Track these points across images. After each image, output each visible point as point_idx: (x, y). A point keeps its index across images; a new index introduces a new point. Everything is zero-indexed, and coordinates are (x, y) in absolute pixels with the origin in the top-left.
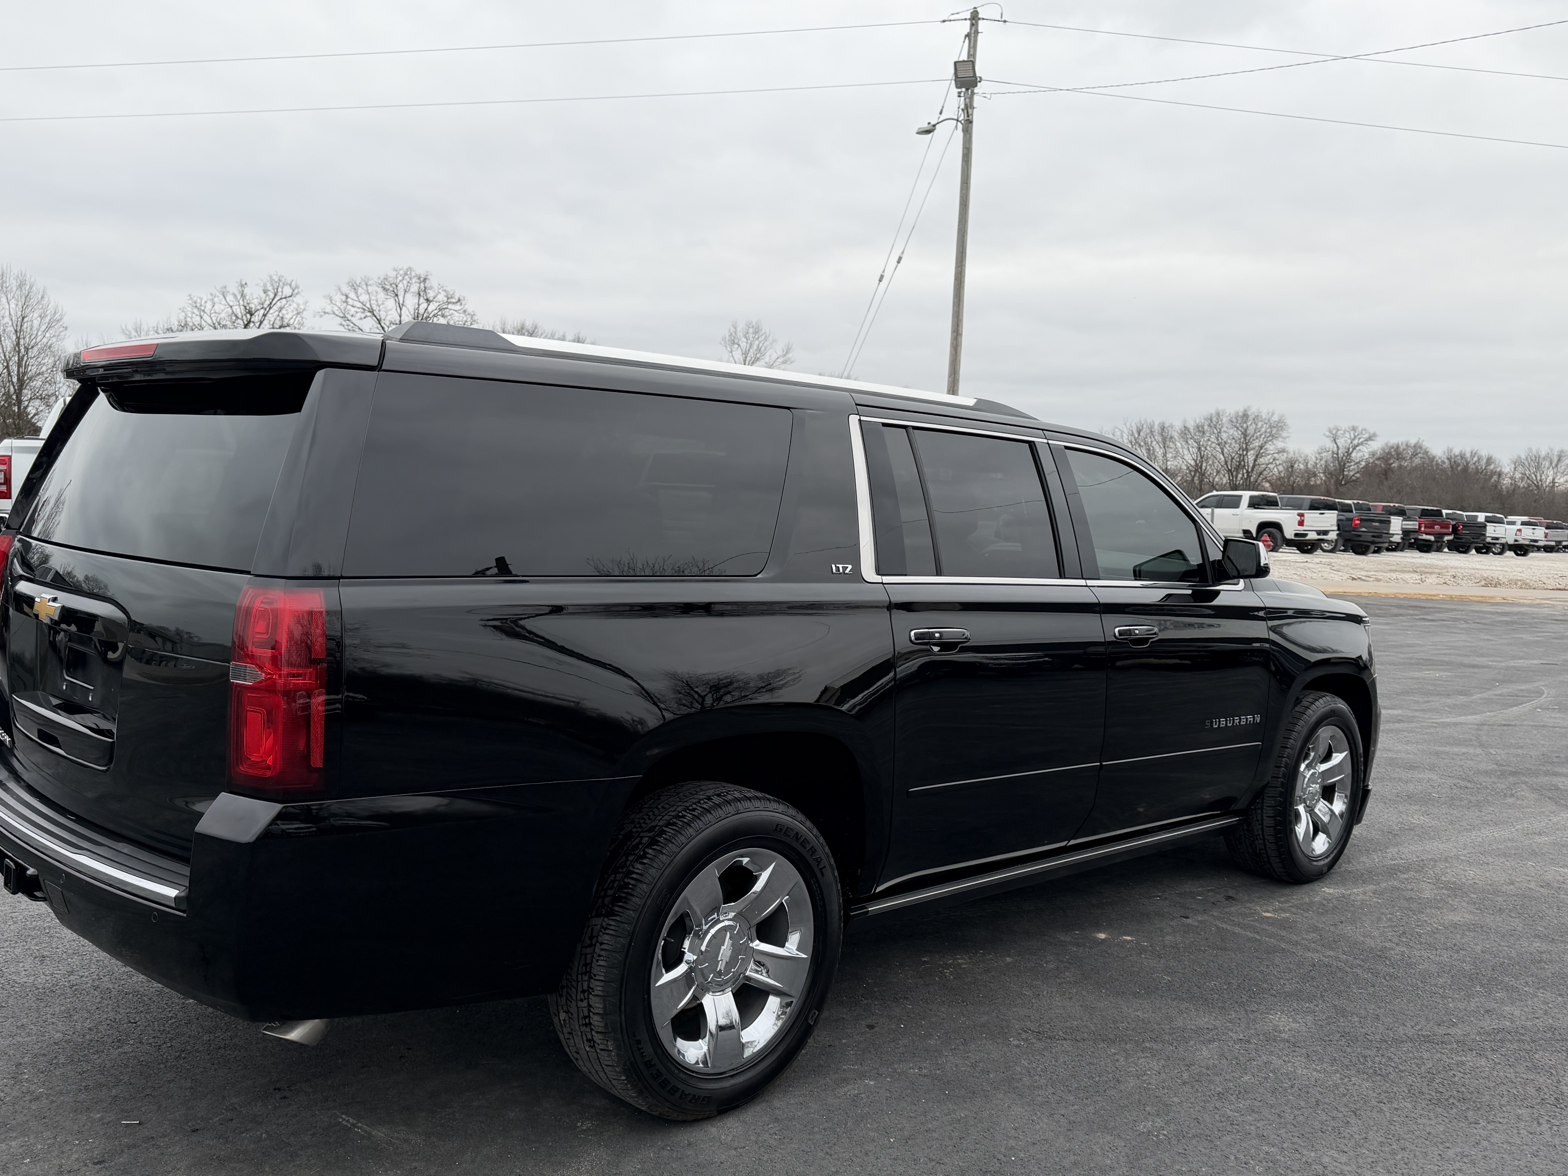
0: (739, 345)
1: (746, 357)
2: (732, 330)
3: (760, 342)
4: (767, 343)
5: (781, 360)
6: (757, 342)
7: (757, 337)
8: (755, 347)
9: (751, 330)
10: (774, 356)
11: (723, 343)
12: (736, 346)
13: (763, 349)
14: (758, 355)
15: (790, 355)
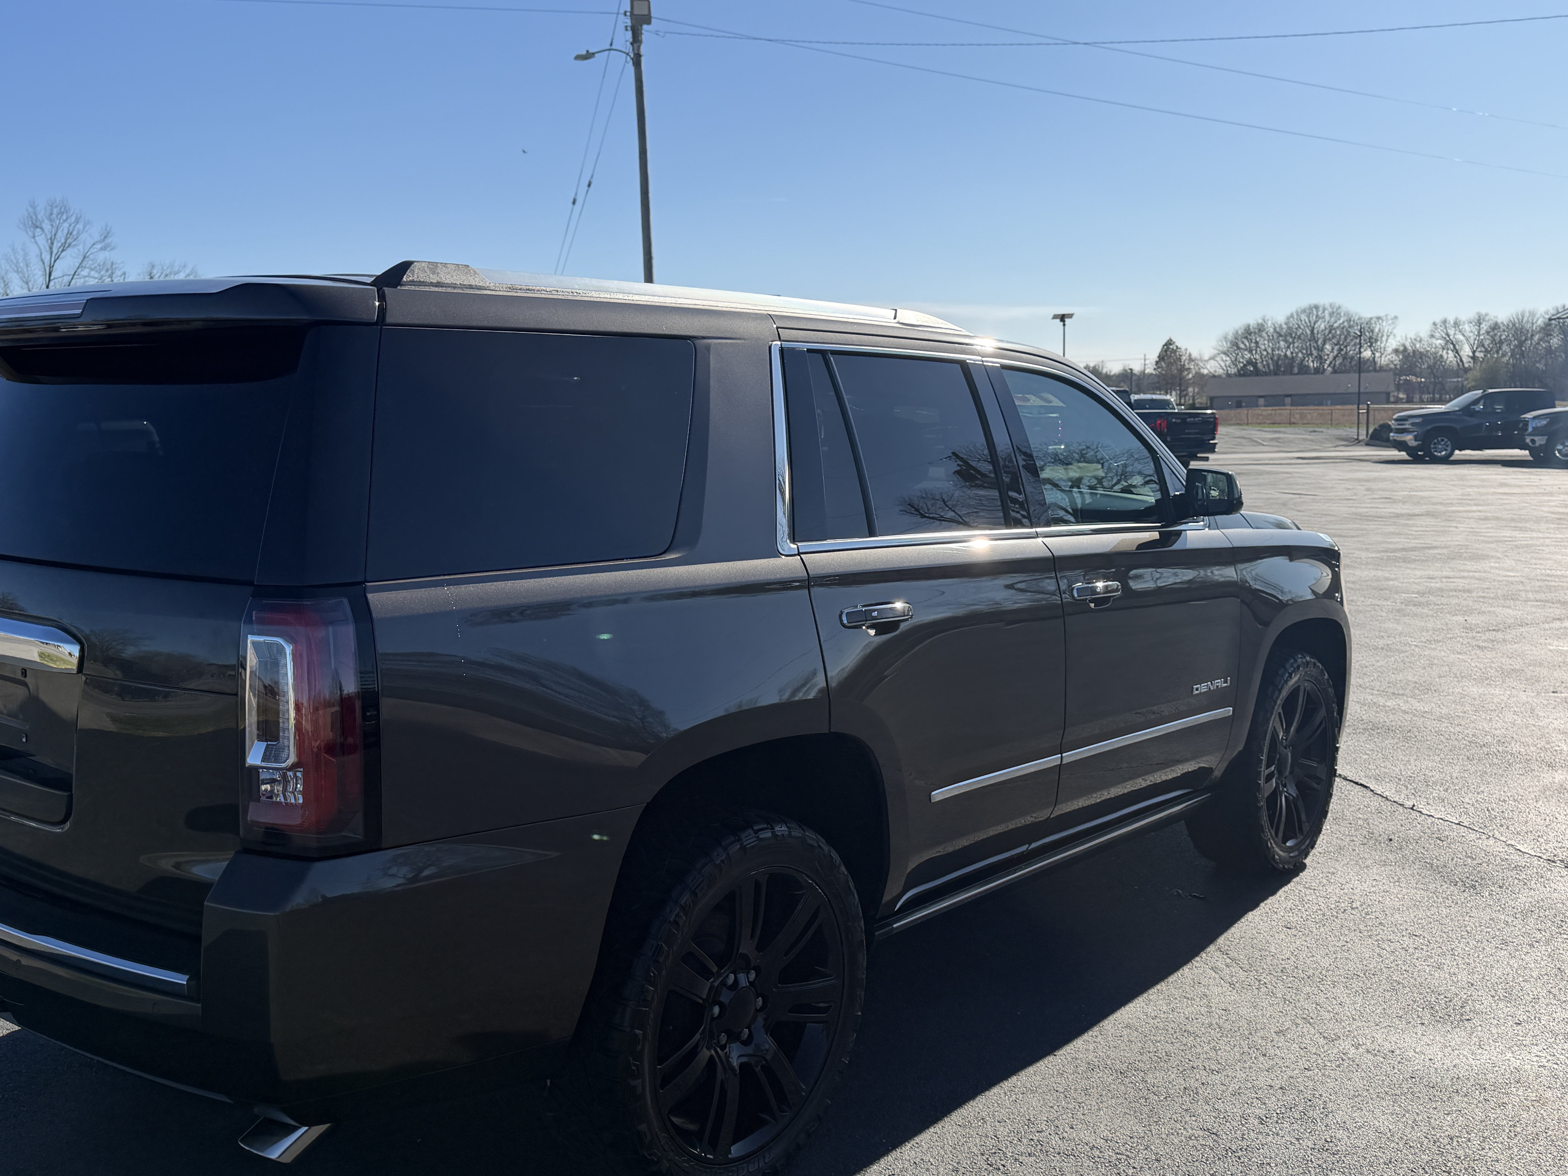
0: (41, 228)
1: (52, 243)
2: (31, 210)
3: (70, 226)
4: (80, 226)
5: (99, 246)
6: (66, 225)
7: (64, 217)
8: (66, 231)
9: (55, 211)
10: (90, 242)
11: (21, 226)
12: (38, 230)
13: (74, 233)
14: (69, 241)
15: (108, 241)
